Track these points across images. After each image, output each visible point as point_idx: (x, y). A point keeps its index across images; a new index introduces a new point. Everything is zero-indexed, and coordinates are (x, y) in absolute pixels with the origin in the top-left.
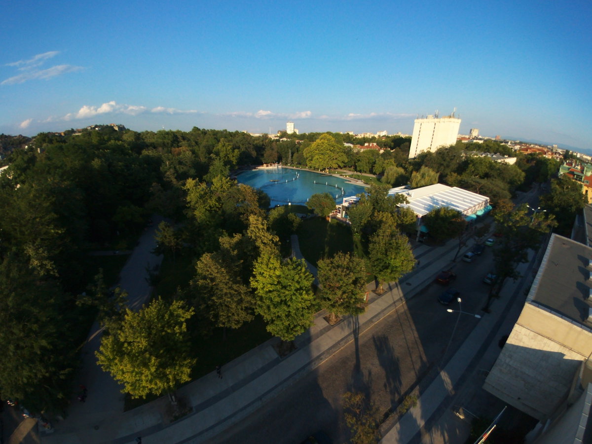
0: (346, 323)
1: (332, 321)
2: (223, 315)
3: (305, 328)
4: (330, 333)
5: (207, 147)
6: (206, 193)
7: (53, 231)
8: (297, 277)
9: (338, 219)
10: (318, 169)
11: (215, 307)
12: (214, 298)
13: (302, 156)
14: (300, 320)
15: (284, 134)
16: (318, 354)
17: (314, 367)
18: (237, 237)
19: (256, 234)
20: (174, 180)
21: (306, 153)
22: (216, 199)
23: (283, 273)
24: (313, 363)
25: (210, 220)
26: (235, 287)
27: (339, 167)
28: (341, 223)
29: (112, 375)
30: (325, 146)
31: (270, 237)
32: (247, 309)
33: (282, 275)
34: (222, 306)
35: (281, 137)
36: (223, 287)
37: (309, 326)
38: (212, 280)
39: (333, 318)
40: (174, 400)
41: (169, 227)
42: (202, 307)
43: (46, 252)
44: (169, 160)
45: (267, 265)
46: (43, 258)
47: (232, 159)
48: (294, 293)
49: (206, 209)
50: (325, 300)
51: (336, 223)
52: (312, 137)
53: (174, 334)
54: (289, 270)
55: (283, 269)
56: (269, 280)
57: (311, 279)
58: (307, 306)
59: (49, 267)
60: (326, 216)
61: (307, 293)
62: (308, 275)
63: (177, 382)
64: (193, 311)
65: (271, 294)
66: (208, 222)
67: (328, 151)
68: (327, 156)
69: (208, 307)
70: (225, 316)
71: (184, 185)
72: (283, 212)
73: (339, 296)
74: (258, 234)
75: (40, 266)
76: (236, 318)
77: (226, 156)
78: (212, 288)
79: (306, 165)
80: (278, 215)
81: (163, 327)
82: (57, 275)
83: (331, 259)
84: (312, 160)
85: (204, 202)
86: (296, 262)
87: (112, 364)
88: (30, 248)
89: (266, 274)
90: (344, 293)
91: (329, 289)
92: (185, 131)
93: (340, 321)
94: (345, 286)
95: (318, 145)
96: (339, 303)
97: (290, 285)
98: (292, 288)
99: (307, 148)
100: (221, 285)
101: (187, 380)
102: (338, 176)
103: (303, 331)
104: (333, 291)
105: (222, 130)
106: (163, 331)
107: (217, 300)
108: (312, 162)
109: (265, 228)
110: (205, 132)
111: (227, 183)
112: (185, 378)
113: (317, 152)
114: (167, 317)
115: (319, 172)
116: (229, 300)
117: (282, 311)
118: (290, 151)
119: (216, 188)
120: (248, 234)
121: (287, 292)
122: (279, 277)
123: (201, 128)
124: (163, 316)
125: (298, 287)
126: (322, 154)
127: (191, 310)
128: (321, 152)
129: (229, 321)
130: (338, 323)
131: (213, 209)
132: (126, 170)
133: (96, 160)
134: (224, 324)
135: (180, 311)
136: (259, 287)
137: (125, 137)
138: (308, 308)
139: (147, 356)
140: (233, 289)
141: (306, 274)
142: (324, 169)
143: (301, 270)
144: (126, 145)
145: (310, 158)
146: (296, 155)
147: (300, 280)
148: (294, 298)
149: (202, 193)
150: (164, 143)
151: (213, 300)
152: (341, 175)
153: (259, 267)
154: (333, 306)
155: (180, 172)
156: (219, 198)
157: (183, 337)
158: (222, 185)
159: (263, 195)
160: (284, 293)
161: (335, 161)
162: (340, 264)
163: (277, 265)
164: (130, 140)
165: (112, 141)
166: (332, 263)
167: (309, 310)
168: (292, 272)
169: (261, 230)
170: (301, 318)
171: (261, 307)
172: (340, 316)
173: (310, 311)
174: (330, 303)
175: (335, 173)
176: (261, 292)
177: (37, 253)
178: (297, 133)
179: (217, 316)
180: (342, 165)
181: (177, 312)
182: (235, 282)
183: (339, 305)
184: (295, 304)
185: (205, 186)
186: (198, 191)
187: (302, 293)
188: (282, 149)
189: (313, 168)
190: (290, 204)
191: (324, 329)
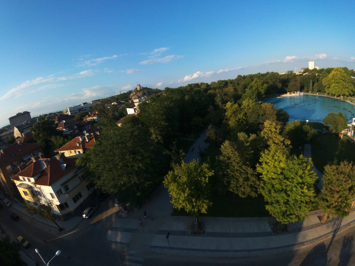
0: (332, 224)
1: (324, 220)
2: (233, 184)
3: (299, 219)
4: (318, 229)
5: (244, 85)
6: (237, 111)
7: (163, 123)
8: (300, 172)
9: (348, 137)
10: (334, 95)
11: (228, 177)
12: (228, 170)
13: (321, 85)
14: (297, 210)
15: (307, 70)
16: (303, 241)
17: (296, 248)
18: (253, 136)
19: (268, 135)
20: (220, 104)
21: (324, 82)
22: (243, 114)
23: (288, 166)
24: (297, 246)
25: (238, 127)
26: (244, 167)
27: (350, 95)
28: (350, 140)
29: (168, 191)
30: (338, 76)
31: (282, 139)
32: (251, 186)
33: (287, 168)
34: (233, 178)
35: (304, 72)
36: (235, 165)
37: (304, 218)
38: (229, 158)
39: (325, 218)
40: (196, 221)
41: (213, 128)
42: (220, 173)
43: (159, 132)
44: (220, 93)
45: (273, 156)
46: (158, 134)
47: (261, 91)
48: (295, 185)
49: (236, 120)
50: (324, 201)
51: (346, 139)
52: (329, 71)
53: (202, 181)
54: (293, 164)
55: (288, 163)
56: (274, 170)
57: (315, 177)
58: (306, 201)
59: (159, 138)
60: (339, 133)
61: (308, 189)
62: (312, 174)
63: (199, 211)
64: (213, 172)
65: (273, 181)
66: (236, 128)
67: (341, 81)
68: (341, 84)
69: (224, 174)
70: (234, 185)
71: (225, 106)
72: (299, 125)
73: (336, 199)
74: (270, 136)
75: (155, 138)
76: (243, 189)
77: (257, 89)
78: (228, 164)
79: (325, 92)
80: (293, 127)
81: (197, 175)
82: (162, 143)
83: (338, 166)
84: (329, 88)
85: (235, 116)
86: (302, 160)
87: (170, 185)
88: (152, 129)
89: (271, 164)
90: (340, 197)
91: (330, 191)
92: (233, 79)
93: (329, 221)
94: (342, 191)
95: (333, 76)
96: (334, 205)
97: (293, 178)
98: (295, 180)
99: (326, 78)
100: (234, 164)
101: (204, 212)
102: (349, 102)
103: (297, 220)
104: (332, 194)
105: (256, 74)
106: (196, 177)
107: (230, 172)
108: (329, 89)
109: (278, 132)
110: (244, 77)
111: (252, 103)
112: (204, 211)
113: (333, 81)
114: (199, 171)
115: (336, 97)
116: (238, 174)
117: (281, 197)
118: (311, 81)
119: (244, 106)
120: (261, 134)
121: (288, 183)
122: (283, 169)
123: (242, 75)
124: (197, 170)
125: (301, 181)
126: (337, 83)
127: (212, 172)
128: (336, 81)
129: (237, 190)
130: (327, 222)
131: (240, 121)
132: (199, 101)
133: (187, 96)
134: (233, 190)
135: (206, 170)
136: (264, 173)
137: (202, 87)
138: (306, 203)
139: (185, 186)
140: (242, 169)
141: (311, 172)
142: (339, 96)
143: (306, 167)
144: (201, 90)
145: (328, 86)
146: (316, 84)
147: (303, 176)
148: (294, 189)
149: (235, 110)
150: (220, 87)
151: (227, 172)
152: (352, 102)
153: (265, 157)
154: (328, 207)
155: (224, 100)
156: (246, 114)
157: (206, 185)
158: (249, 104)
159: (283, 112)
160: (285, 183)
161: (347, 89)
162: (344, 171)
163: (283, 159)
164: (204, 87)
165: (196, 88)
166: (337, 169)
167: (307, 204)
168: (297, 166)
169: (273, 133)
170: (298, 209)
171: (263, 188)
172: (331, 217)
173: (307, 206)
174: (327, 204)
175: (347, 100)
176: (265, 177)
177: (155, 132)
178: (318, 69)
179: (229, 183)
180: (352, 93)
181: (205, 170)
182: (245, 164)
183: (333, 207)
184: (294, 195)
185: (237, 105)
186: (232, 108)
187: (303, 187)
188: (304, 80)
189: (330, 95)
190: (307, 121)
191: (315, 225)
